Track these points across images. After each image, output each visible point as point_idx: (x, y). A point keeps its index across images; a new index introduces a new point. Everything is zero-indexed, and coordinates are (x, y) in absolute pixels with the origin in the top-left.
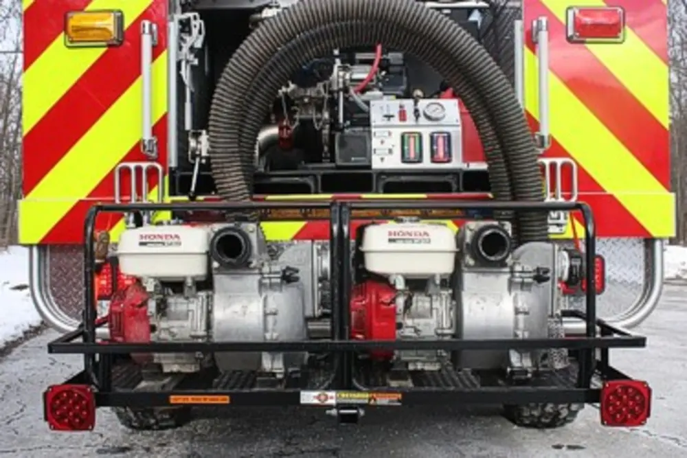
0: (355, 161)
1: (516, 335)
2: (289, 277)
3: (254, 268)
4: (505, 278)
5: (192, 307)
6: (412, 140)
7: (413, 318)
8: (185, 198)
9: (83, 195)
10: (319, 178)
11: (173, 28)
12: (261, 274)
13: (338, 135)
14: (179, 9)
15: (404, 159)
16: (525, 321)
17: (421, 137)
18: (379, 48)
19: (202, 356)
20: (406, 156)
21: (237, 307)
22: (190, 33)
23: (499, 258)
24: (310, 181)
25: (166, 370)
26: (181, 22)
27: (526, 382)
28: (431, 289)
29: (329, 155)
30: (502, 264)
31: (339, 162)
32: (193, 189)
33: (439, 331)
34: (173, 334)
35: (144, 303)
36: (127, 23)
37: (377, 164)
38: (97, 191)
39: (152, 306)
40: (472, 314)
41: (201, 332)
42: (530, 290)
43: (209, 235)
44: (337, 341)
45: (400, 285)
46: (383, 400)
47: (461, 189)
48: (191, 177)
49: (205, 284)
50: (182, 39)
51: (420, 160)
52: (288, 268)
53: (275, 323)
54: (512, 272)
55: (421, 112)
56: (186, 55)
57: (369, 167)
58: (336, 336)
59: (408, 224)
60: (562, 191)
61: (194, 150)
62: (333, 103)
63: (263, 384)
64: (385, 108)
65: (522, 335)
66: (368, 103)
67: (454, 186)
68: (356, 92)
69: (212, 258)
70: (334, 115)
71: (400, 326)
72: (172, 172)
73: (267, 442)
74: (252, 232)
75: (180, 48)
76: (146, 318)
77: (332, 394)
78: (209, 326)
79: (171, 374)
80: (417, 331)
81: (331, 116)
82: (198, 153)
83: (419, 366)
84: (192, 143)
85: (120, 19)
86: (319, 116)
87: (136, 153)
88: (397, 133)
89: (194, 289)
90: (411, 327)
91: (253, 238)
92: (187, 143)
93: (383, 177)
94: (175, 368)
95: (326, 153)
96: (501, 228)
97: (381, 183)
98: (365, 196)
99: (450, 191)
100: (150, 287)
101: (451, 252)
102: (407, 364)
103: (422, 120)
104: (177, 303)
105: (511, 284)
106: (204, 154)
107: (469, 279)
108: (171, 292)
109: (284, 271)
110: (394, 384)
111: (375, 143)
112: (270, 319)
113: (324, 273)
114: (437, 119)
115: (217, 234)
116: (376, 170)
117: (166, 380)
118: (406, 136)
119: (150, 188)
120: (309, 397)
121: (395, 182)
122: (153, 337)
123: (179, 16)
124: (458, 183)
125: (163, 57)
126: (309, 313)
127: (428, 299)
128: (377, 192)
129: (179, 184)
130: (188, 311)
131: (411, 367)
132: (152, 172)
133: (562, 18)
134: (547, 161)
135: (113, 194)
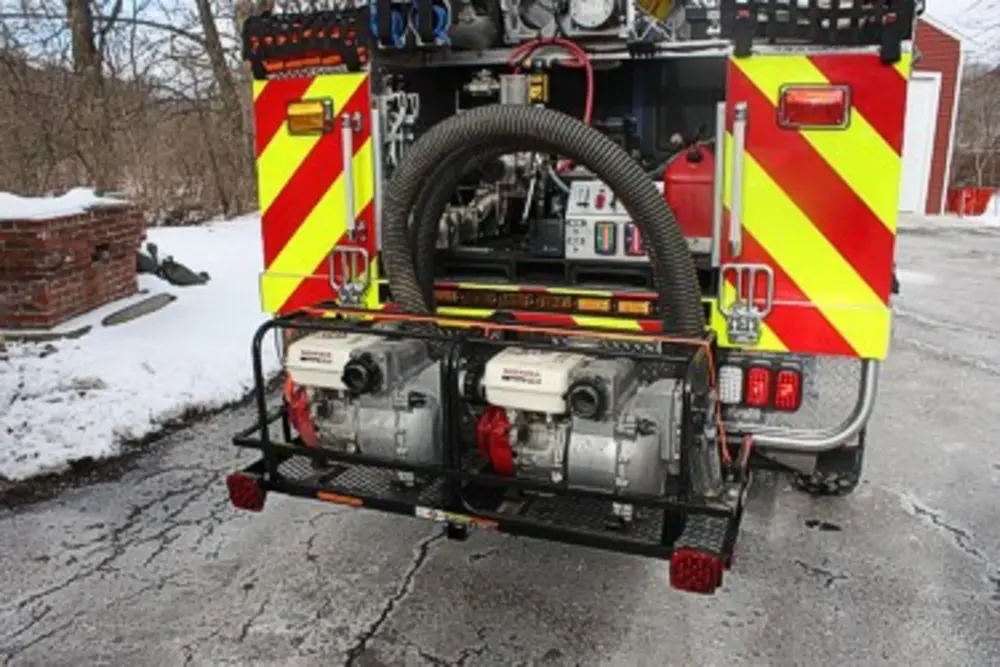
0: (548, 251)
3: (385, 392)
4: (611, 425)
6: (606, 231)
10: (514, 266)
15: (598, 250)
16: (626, 470)
17: (615, 228)
20: (600, 246)
24: (506, 268)
26: (389, 103)
31: (533, 251)
35: (307, 408)
36: (337, 110)
37: (571, 254)
39: (314, 410)
42: (634, 440)
51: (613, 252)
52: (413, 394)
53: (404, 440)
57: (563, 256)
60: (755, 297)
64: (583, 194)
65: (621, 483)
66: (567, 183)
71: (515, 454)
74: (381, 360)
75: (389, 129)
77: (441, 513)
85: (330, 107)
88: (591, 222)
90: (525, 456)
91: (383, 366)
93: (577, 267)
97: (574, 274)
103: (619, 209)
105: (615, 432)
109: (410, 397)
111: (569, 233)
112: (400, 437)
116: (570, 260)
118: (601, 226)
120: (423, 512)
121: (588, 274)
123: (389, 96)
125: (366, 148)
127: (546, 431)
128: (570, 283)
133: (774, 99)
134: (739, 267)
135: (329, 273)
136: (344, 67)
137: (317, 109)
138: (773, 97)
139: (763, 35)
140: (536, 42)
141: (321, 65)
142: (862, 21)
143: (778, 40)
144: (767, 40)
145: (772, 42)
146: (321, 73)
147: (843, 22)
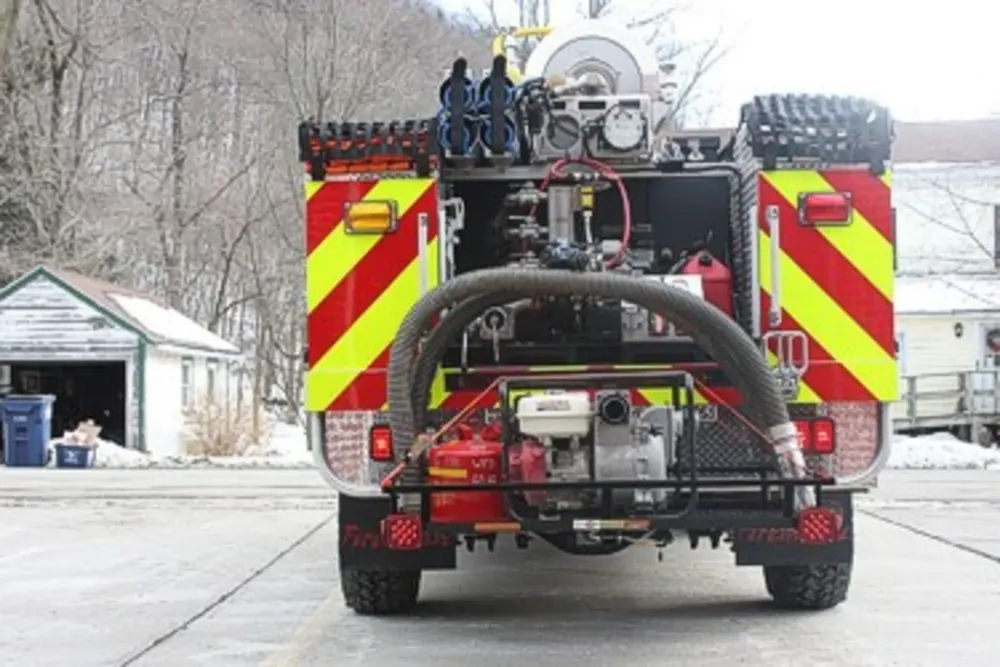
137: (383, 209)
138: (793, 201)
146: (384, 178)
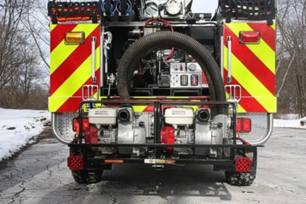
0: (164, 85)
1: (212, 143)
2: (142, 125)
3: (131, 122)
4: (208, 126)
5: (111, 133)
6: (184, 78)
7: (180, 138)
8: (106, 97)
9: (70, 96)
10: (152, 91)
11: (102, 37)
12: (133, 123)
13: (158, 76)
14: (103, 30)
15: (181, 85)
16: (215, 139)
17: (187, 76)
18: (173, 49)
19: (114, 149)
20: (182, 83)
21: (125, 134)
22: (107, 39)
23: (205, 120)
24: (149, 92)
25: (103, 153)
26: (104, 35)
27: (214, 158)
28: (186, 129)
29: (156, 81)
30: (207, 121)
31: (159, 85)
32: (109, 94)
33: (188, 142)
34: (105, 142)
35: (97, 132)
36: (86, 36)
37: (172, 86)
38: (76, 94)
39: (99, 133)
40: (198, 137)
41: (114, 141)
42: (217, 130)
43: (117, 112)
44: (156, 144)
45: (176, 127)
46: (169, 162)
47: (201, 95)
48: (108, 90)
49: (115, 126)
50: (104, 41)
51: (187, 85)
52: (141, 122)
53: (137, 138)
54: (211, 124)
55: (188, 68)
56: (106, 47)
57: (169, 87)
58: (156, 142)
59: (179, 108)
60: (236, 96)
61: (109, 80)
62: (157, 63)
63: (134, 157)
64: (175, 66)
65: (214, 143)
66: (169, 63)
67: (199, 94)
68: (165, 60)
69: (118, 118)
70: (158, 67)
71: (176, 140)
72: (101, 88)
73: (132, 188)
74: (130, 111)
75: (104, 44)
76: (97, 136)
77: (154, 160)
78: (116, 139)
79: (104, 154)
80: (181, 142)
81: (157, 67)
82: (110, 81)
83: (182, 153)
84: (108, 78)
85: (84, 34)
86: (152, 68)
87: (89, 81)
88: (179, 75)
89: (111, 128)
90: (179, 141)
91: (131, 112)
92: (106, 78)
93: (174, 90)
94: (106, 153)
95: (155, 81)
96: (207, 110)
97: (173, 93)
98: (168, 97)
99: (197, 95)
100: (99, 127)
101: (191, 117)
102: (178, 152)
103: (188, 70)
104: (106, 133)
105: (211, 128)
106: (112, 82)
107: (197, 126)
108: (104, 129)
109: (140, 123)
110: (173, 158)
111: (172, 79)
112: (136, 137)
113: (152, 123)
114: (193, 70)
115: (120, 111)
116: (172, 88)
117: (103, 156)
118: (182, 76)
119: (94, 93)
120: (147, 161)
121: (178, 92)
122: (99, 142)
123: (103, 33)
124: (200, 93)
125: (98, 49)
126: (147, 136)
127: (185, 132)
128: (172, 96)
129: (104, 92)
130: (110, 134)
131: (179, 153)
132: (95, 88)
133: (238, 35)
134: (230, 86)
135: (82, 96)
136: (91, 21)
139: (234, 16)
140: (152, 19)
141: (81, 20)
142: (261, 14)
143: (238, 18)
144: (235, 18)
145: (236, 19)
147: (256, 14)
